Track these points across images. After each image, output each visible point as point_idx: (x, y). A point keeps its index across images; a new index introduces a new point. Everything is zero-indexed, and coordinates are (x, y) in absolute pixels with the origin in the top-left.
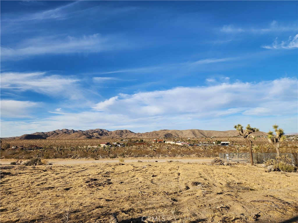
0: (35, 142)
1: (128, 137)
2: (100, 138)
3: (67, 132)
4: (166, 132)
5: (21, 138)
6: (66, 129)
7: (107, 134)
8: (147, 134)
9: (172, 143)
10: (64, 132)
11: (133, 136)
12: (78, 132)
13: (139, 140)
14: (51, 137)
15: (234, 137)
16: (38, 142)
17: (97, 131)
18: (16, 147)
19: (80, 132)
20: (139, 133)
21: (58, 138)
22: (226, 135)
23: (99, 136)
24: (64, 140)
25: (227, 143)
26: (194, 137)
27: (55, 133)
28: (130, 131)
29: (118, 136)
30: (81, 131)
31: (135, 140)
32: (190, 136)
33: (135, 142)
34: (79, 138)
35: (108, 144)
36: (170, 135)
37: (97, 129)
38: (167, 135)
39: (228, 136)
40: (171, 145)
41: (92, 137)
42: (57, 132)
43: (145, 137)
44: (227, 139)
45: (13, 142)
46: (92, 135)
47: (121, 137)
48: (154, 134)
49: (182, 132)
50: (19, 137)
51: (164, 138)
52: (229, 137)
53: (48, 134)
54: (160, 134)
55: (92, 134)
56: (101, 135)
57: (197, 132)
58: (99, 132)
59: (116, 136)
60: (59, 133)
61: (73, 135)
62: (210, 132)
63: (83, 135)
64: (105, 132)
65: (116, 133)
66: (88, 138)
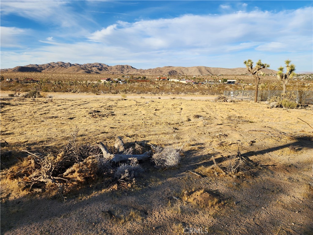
0: (30, 75)
1: (130, 73)
2: (99, 73)
3: (63, 65)
4: (170, 69)
5: (14, 70)
6: (62, 62)
7: (107, 69)
8: (150, 70)
9: (176, 80)
10: (60, 65)
11: (134, 72)
12: (75, 65)
13: (142, 77)
14: (46, 70)
15: (242, 75)
16: (33, 75)
17: (96, 65)
18: (11, 79)
19: (78, 65)
20: (141, 70)
21: (54, 72)
22: (233, 73)
23: (98, 71)
24: (61, 74)
25: (233, 82)
26: (200, 74)
27: (50, 66)
28: (132, 67)
29: (119, 72)
30: (78, 64)
31: (138, 77)
32: (196, 74)
33: (137, 79)
34: (78, 73)
35: (108, 80)
36: (175, 72)
37: (95, 63)
38: (172, 72)
39: (235, 74)
40: (175, 82)
41: (91, 72)
42: (52, 65)
43: (148, 74)
44: (234, 77)
45: (6, 74)
46: (90, 70)
47: (122, 73)
48: (158, 71)
49: (187, 69)
50: (11, 69)
51: (168, 75)
52: (237, 75)
53: (42, 67)
54: (164, 71)
55: (91, 68)
56: (100, 70)
57: (203, 70)
58: (98, 66)
59: (117, 71)
60: (54, 66)
61: (70, 68)
62: (217, 70)
63: (81, 69)
64: (104, 66)
65: (117, 68)
66: (87, 72)
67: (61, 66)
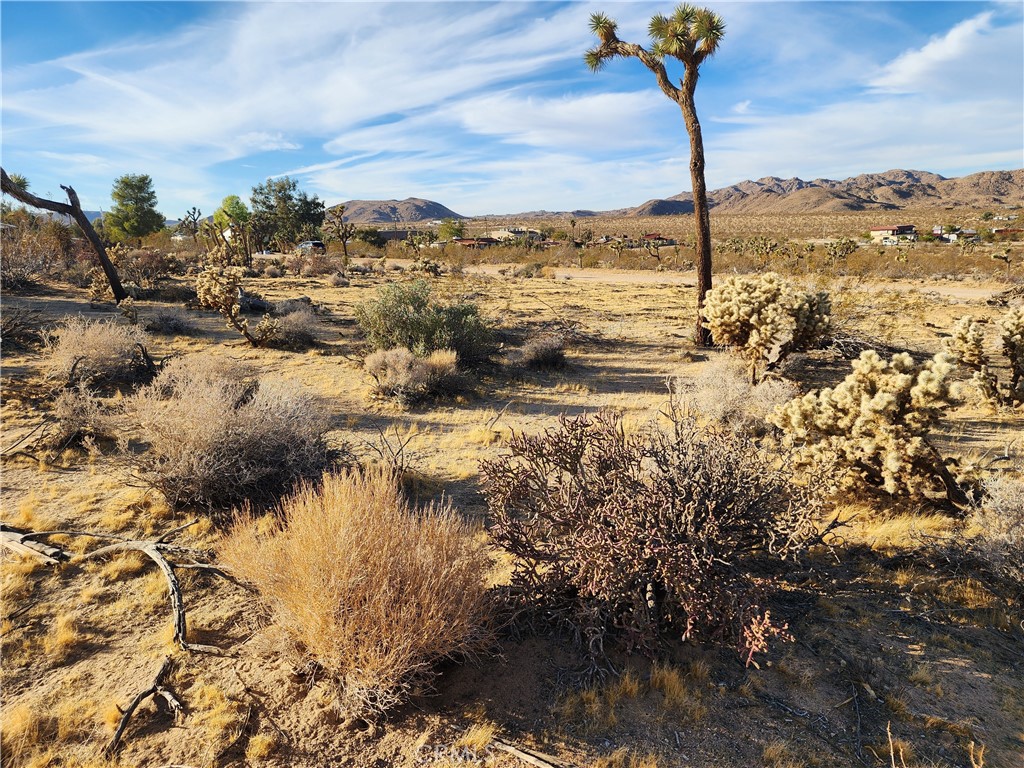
2: (898, 208)
3: (775, 189)
5: (641, 213)
6: (773, 178)
7: (934, 188)
10: (766, 187)
12: (815, 185)
14: (722, 206)
17: (891, 179)
18: (607, 237)
19: (825, 185)
21: (744, 211)
23: (896, 201)
27: (737, 194)
30: (827, 181)
34: (817, 210)
37: (890, 173)
41: (865, 204)
42: (743, 188)
45: (616, 224)
46: (865, 198)
50: (635, 209)
53: (714, 197)
55: (868, 191)
56: (904, 195)
58: (901, 183)
59: (973, 197)
60: (748, 192)
61: (795, 195)
63: (831, 196)
64: (924, 181)
65: (976, 185)
66: (852, 207)
67: (770, 191)
